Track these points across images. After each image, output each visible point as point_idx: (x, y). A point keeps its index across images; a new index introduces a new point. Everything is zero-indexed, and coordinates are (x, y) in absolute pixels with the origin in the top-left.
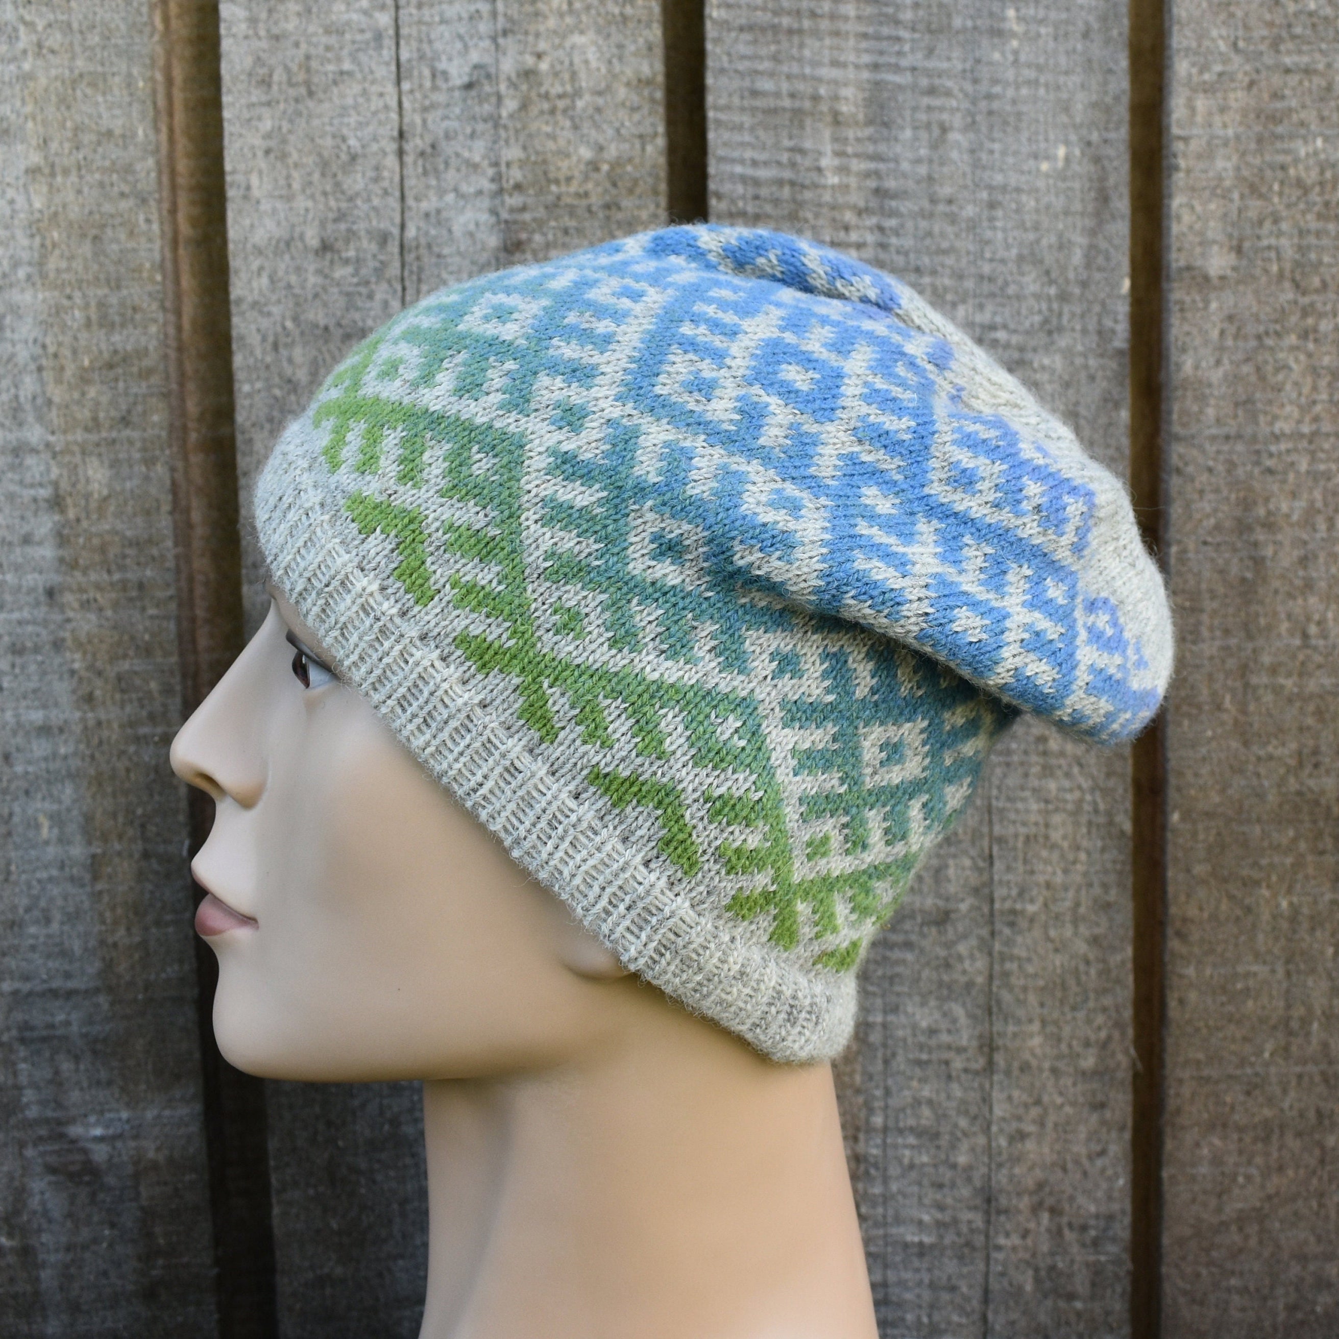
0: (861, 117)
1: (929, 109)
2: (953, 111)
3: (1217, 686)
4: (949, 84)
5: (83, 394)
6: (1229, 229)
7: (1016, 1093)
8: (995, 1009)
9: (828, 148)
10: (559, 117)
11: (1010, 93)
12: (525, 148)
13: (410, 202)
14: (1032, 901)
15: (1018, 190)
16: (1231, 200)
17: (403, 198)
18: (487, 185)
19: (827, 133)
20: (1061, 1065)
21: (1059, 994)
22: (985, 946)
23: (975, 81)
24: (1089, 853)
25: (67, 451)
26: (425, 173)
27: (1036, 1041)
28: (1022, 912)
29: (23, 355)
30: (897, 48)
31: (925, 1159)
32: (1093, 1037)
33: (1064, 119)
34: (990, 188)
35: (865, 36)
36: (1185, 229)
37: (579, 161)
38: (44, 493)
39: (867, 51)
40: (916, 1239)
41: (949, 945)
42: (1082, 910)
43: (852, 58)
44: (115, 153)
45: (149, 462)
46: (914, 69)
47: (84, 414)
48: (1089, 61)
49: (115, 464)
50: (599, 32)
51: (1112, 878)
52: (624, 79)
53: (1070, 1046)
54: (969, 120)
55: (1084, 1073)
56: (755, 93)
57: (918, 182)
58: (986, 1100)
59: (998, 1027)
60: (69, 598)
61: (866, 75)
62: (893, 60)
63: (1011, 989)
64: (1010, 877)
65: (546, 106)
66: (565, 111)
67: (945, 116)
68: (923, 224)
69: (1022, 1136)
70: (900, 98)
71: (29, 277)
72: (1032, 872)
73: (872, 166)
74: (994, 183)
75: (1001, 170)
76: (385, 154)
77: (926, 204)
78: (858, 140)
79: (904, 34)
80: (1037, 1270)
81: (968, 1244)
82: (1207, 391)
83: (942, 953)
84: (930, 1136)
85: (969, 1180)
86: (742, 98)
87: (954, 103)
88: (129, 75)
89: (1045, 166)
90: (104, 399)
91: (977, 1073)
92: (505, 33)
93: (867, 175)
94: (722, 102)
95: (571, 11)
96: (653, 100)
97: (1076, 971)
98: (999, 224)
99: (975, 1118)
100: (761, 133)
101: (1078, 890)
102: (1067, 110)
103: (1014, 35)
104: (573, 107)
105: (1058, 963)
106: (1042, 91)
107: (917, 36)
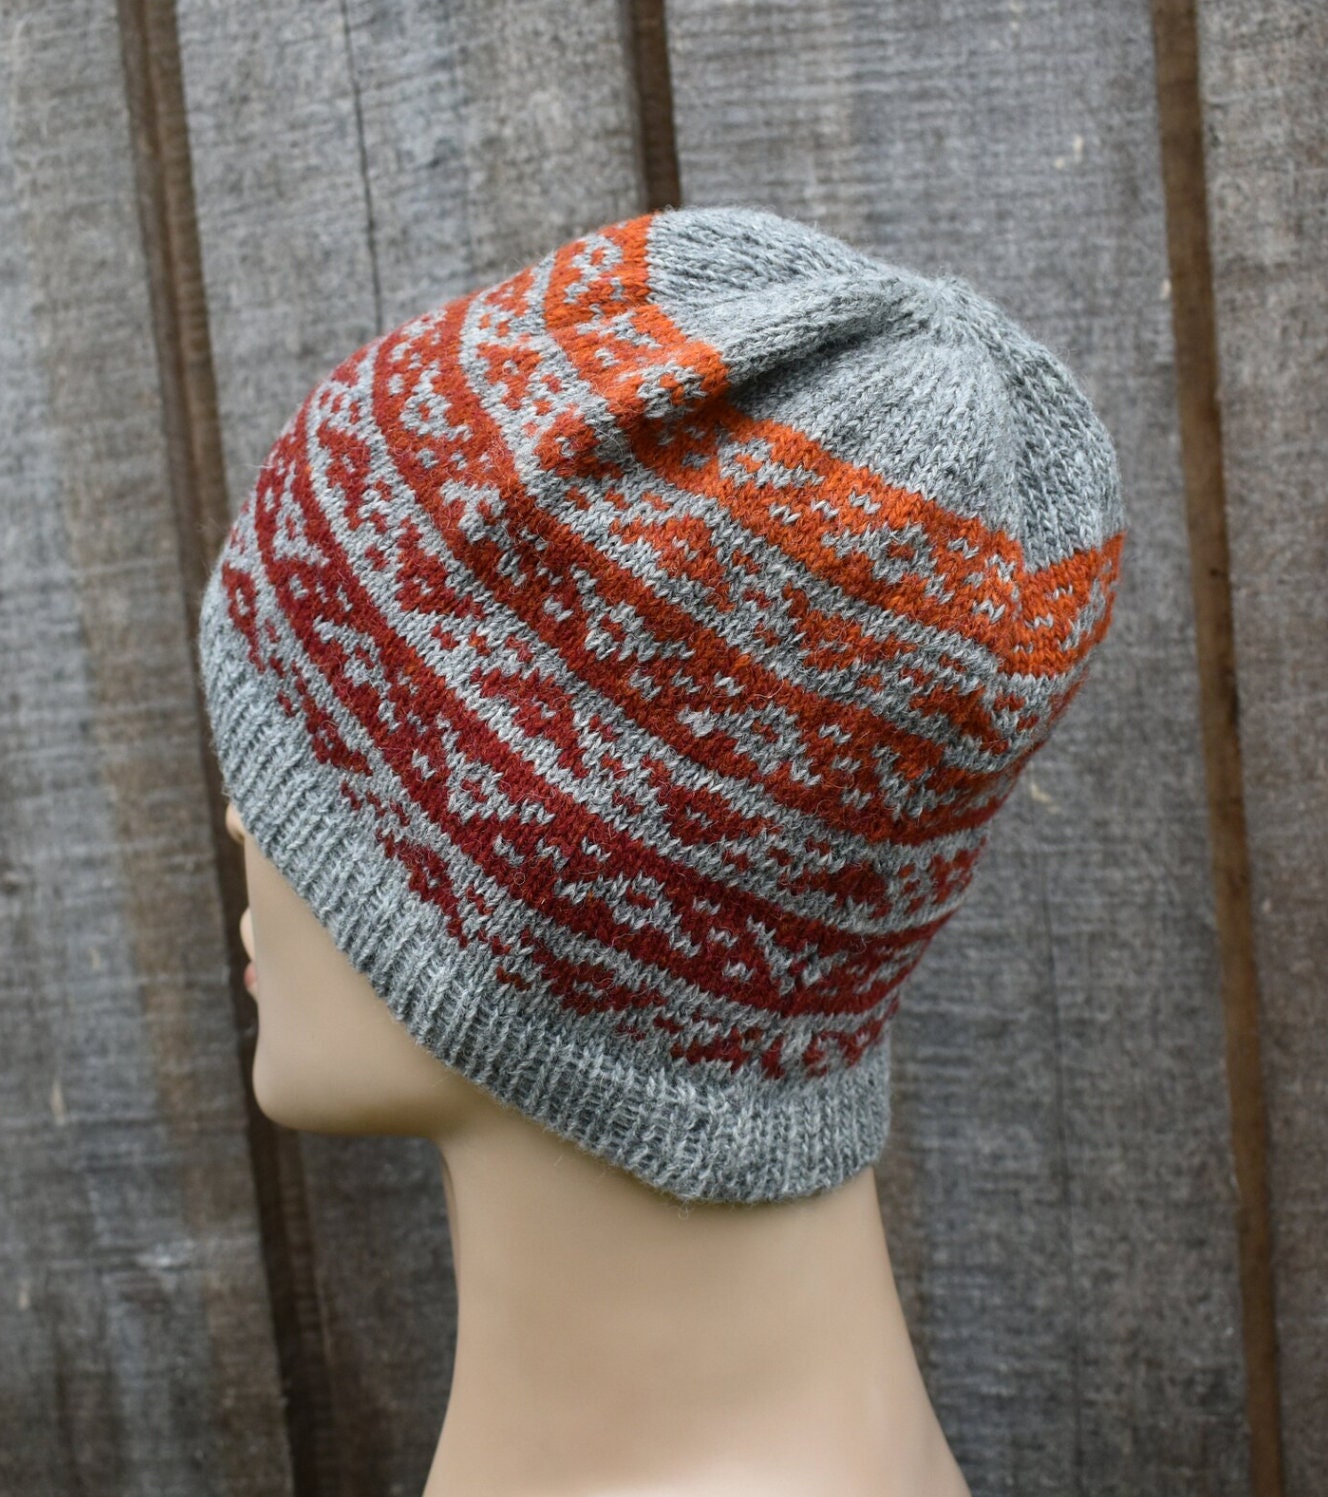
0: (846, 137)
1: (922, 116)
2: (949, 114)
3: (1307, 750)
4: (942, 84)
5: (99, 526)
6: (1285, 207)
7: (1098, 1229)
8: (1067, 1132)
9: (812, 175)
10: (528, 183)
11: (1013, 84)
12: (495, 221)
13: (386, 294)
14: (1102, 1008)
15: (1029, 195)
16: (1286, 172)
17: (377, 291)
18: (460, 266)
19: (810, 159)
20: (1149, 1196)
21: (1141, 1114)
22: (1050, 1062)
23: (972, 76)
24: (1166, 952)
25: (88, 584)
26: (398, 261)
27: (1117, 1169)
28: (1091, 1022)
29: (43, 492)
30: (880, 53)
31: (997, 1300)
32: (1185, 1164)
33: (1078, 105)
34: (998, 196)
35: (843, 45)
36: (1230, 214)
37: (552, 227)
38: (71, 628)
39: (846, 61)
40: (994, 1390)
41: (1010, 1061)
42: (1161, 1018)
43: (832, 72)
44: (108, 280)
45: (163, 590)
46: (900, 74)
47: (101, 546)
48: (1104, 32)
49: (132, 594)
50: (561, 84)
51: (1194, 980)
52: (591, 132)
53: (1158, 1174)
54: (968, 121)
55: (1176, 1205)
56: (729, 127)
57: (915, 201)
58: (1063, 1235)
59: (1073, 1151)
60: (101, 731)
61: (848, 88)
62: (878, 67)
63: (1083, 1108)
64: (1073, 982)
65: (512, 173)
66: (533, 176)
67: (939, 122)
68: (924, 247)
69: (1108, 1277)
70: (888, 108)
71: (42, 416)
72: (1100, 976)
73: (860, 189)
74: (1002, 190)
75: (1009, 174)
76: (355, 246)
77: (924, 224)
78: (845, 163)
79: (888, 36)
80: (1135, 1430)
81: (1053, 1398)
82: (1271, 402)
83: (1002, 1070)
84: (1001, 1274)
85: (1050, 1326)
86: (715, 133)
87: (949, 105)
88: (116, 202)
89: (1059, 163)
90: (118, 530)
91: (1051, 1205)
92: (466, 101)
93: (857, 201)
94: (693, 141)
95: (531, 67)
96: (622, 151)
97: (1159, 1090)
98: (1010, 236)
99: (1053, 1255)
100: (737, 170)
101: (1156, 996)
102: (1080, 94)
103: (1013, 16)
104: (539, 170)
105: (1137, 1079)
106: (1050, 77)
107: (900, 35)
